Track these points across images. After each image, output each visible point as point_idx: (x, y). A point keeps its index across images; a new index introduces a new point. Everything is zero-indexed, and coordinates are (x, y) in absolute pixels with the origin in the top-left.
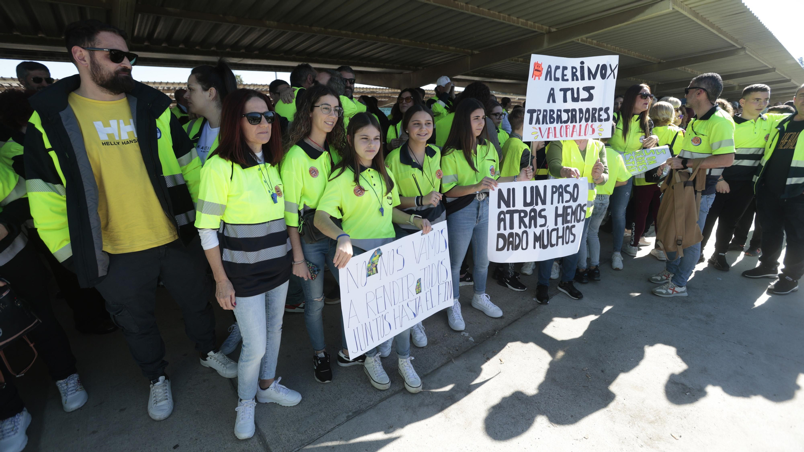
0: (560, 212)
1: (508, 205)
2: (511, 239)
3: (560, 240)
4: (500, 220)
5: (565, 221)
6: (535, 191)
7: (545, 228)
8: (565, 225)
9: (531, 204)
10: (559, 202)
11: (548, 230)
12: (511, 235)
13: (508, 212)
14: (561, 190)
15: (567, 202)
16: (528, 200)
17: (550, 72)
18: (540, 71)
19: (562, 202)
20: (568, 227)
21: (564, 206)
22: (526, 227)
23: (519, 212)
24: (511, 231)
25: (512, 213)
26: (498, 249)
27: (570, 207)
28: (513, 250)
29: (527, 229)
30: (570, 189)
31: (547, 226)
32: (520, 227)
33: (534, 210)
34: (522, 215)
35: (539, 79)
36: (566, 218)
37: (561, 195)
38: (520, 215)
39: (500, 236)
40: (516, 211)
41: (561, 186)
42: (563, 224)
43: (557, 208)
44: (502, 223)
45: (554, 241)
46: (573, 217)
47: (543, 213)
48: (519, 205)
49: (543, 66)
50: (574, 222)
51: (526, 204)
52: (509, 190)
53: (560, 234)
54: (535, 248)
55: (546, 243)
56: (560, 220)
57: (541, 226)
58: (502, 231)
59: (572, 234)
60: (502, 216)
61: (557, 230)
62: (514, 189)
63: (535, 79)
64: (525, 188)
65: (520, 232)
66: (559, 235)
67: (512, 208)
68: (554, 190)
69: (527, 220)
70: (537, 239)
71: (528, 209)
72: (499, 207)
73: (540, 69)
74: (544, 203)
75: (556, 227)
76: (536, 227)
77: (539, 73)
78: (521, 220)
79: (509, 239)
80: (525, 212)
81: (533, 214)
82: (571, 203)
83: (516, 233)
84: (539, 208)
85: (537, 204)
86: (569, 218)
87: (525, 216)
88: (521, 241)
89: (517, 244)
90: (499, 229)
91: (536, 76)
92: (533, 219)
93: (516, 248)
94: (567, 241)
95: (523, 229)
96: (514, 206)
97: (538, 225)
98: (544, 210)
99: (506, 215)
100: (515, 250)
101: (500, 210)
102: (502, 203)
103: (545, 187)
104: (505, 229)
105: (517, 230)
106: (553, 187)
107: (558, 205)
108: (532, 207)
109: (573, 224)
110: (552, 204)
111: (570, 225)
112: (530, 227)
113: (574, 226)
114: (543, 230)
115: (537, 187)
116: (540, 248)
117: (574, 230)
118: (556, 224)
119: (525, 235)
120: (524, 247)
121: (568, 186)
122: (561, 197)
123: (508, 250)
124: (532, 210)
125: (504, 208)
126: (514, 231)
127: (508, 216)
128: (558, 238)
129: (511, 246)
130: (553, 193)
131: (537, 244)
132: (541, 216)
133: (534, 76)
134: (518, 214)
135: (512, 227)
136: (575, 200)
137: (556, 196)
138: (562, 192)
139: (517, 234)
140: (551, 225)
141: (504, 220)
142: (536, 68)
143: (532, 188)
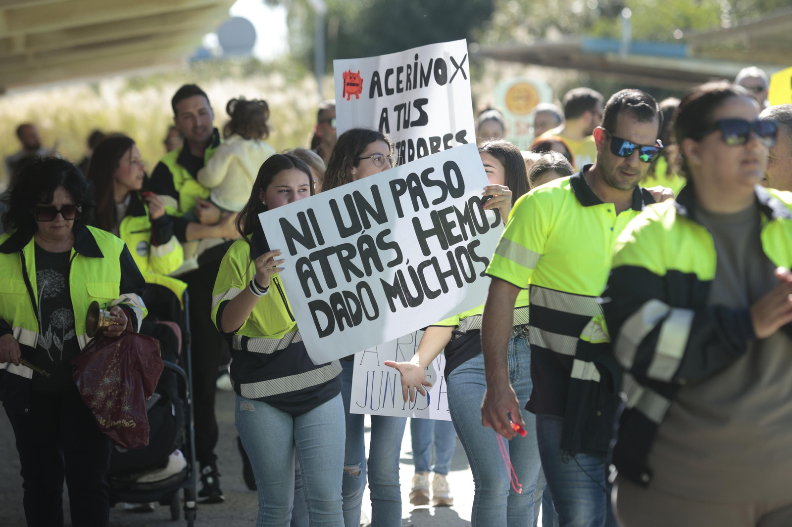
0: (427, 224)
1: (309, 244)
2: (339, 307)
3: (450, 281)
4: (303, 277)
5: (446, 240)
6: (356, 202)
7: (403, 267)
8: (452, 248)
9: (355, 228)
10: (416, 208)
11: (411, 269)
12: (335, 298)
13: (314, 257)
14: (414, 184)
15: (436, 202)
16: (348, 223)
17: (379, 82)
18: (357, 85)
19: (426, 205)
20: (460, 251)
21: (433, 214)
22: (359, 274)
23: (337, 250)
24: (334, 291)
25: (322, 256)
26: (322, 334)
27: (450, 210)
28: (351, 326)
29: (365, 279)
30: (438, 175)
31: (405, 261)
32: (349, 279)
33: (366, 239)
34: (345, 253)
35: (358, 97)
36: (450, 234)
37: (417, 193)
38: (340, 256)
39: (315, 306)
40: (331, 250)
41: (413, 176)
42: (444, 247)
43: (416, 222)
44: (310, 281)
45: (433, 284)
46: (467, 227)
47: (387, 239)
48: (332, 238)
49: (361, 76)
50: (474, 234)
51: (344, 232)
52: (301, 216)
53: (445, 267)
54: (393, 309)
55: (414, 293)
56: (433, 242)
57: (391, 264)
58: (315, 296)
59: (477, 259)
60: (305, 267)
61: (434, 261)
62: (310, 212)
63: (348, 99)
64: (333, 203)
65: (352, 287)
66: (443, 271)
67: (319, 248)
68: (398, 187)
69: (357, 261)
70: (391, 291)
71: (353, 240)
72: (293, 251)
73: (357, 81)
74: (381, 217)
75: (429, 258)
76: (380, 269)
77: (355, 89)
78: (347, 265)
79: (335, 307)
80: (348, 247)
81: (365, 246)
82: (450, 201)
83: (343, 292)
84: (375, 230)
85: (368, 226)
86: (456, 231)
87: (352, 254)
88: (360, 303)
89: (354, 312)
90: (308, 294)
91: (350, 94)
92: (370, 255)
93: (356, 320)
94: (469, 276)
95: (355, 280)
96: (322, 242)
97: (384, 264)
98: (387, 232)
99: (312, 263)
100: (356, 324)
101: (296, 258)
102: (297, 244)
103: (375, 189)
104: (320, 290)
105: (343, 285)
106: (393, 184)
107: (416, 214)
108: (359, 235)
109: (471, 239)
110: (401, 215)
111: (464, 244)
112: (369, 273)
113: (476, 243)
114: (400, 272)
115: (357, 194)
116: (405, 306)
117: (479, 251)
118: (426, 251)
119: (364, 291)
120: (372, 313)
121: (431, 170)
122: (418, 198)
123: (342, 328)
124: (361, 241)
125: (303, 251)
126: (339, 289)
127: (316, 265)
128: (442, 277)
129: (344, 320)
130: (396, 195)
131: (397, 301)
132: (385, 246)
133: (346, 95)
134: (335, 255)
135: (332, 283)
136: (459, 193)
137: (406, 199)
138: (419, 187)
139: (348, 294)
140: (413, 255)
141: (311, 273)
142: (348, 81)
143: (347, 198)
